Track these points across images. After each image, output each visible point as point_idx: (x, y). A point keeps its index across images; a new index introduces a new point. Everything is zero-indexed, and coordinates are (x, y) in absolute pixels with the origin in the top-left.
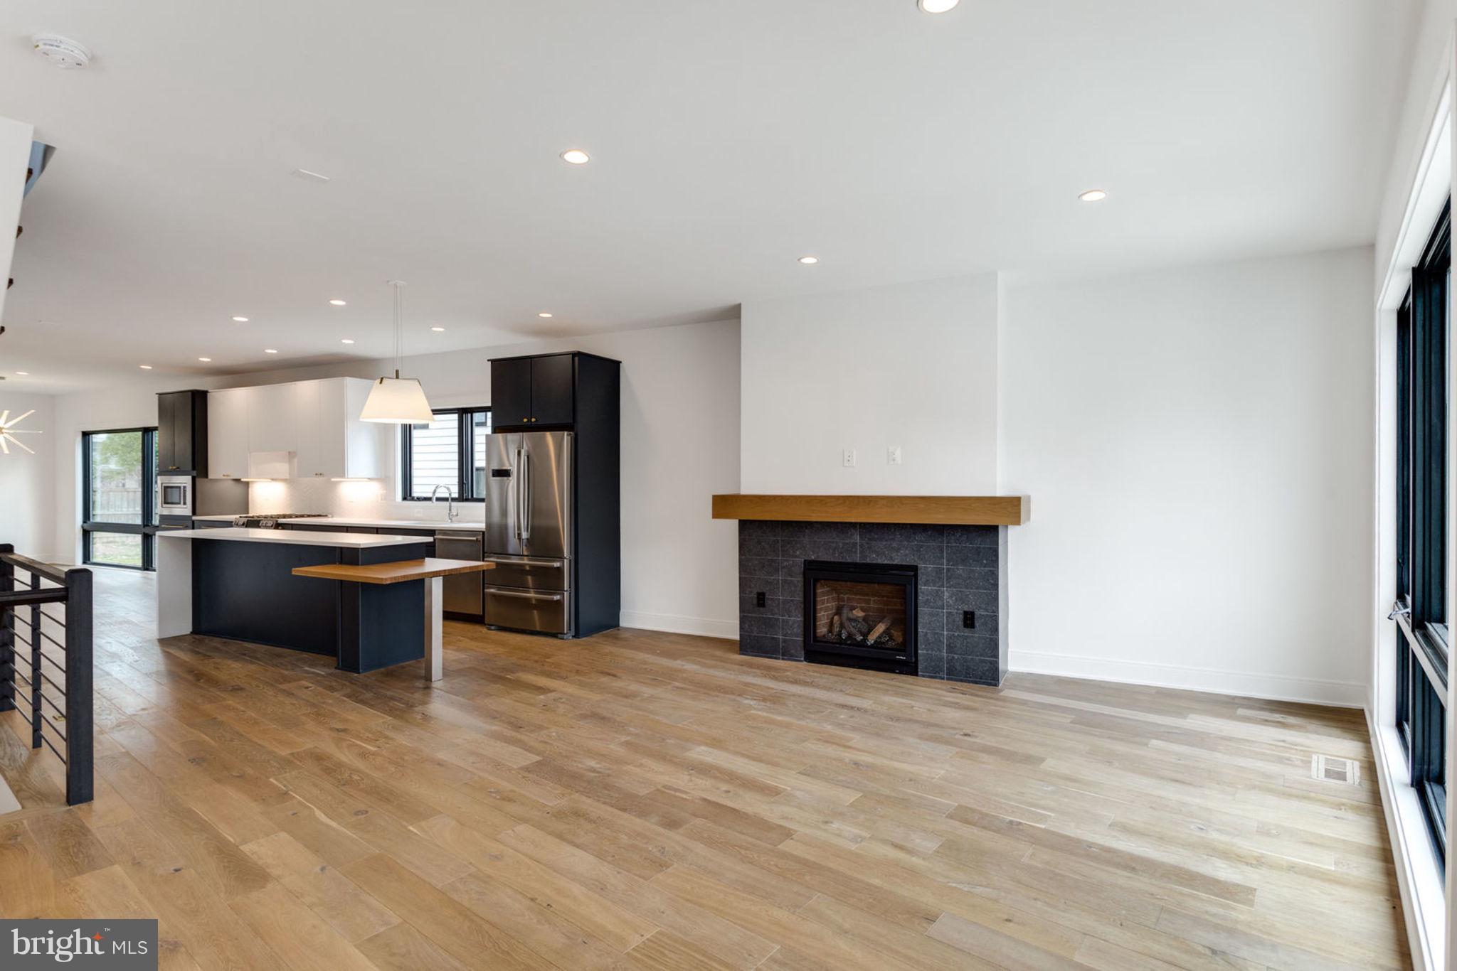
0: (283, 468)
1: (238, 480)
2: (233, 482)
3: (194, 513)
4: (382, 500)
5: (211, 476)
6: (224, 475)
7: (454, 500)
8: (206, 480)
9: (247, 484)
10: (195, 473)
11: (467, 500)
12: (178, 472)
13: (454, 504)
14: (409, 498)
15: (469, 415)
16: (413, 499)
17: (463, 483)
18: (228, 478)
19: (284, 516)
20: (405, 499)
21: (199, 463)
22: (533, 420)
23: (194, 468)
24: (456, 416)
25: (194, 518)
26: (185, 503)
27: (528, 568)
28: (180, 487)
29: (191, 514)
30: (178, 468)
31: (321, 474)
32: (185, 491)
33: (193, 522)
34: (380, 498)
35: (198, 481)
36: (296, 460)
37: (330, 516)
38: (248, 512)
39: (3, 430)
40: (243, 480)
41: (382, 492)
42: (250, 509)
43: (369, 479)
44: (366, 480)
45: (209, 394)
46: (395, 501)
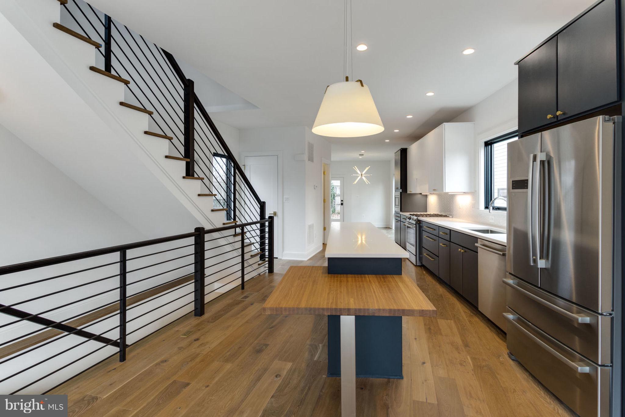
2: (419, 195)
3: (401, 210)
5: (407, 193)
6: (410, 191)
9: (426, 196)
10: (401, 191)
12: (397, 190)
20: (485, 207)
21: (403, 186)
22: (560, 113)
23: (401, 188)
25: (401, 213)
26: (399, 205)
28: (398, 197)
30: (398, 188)
31: (435, 190)
33: (401, 215)
34: (472, 206)
37: (450, 217)
38: (427, 212)
39: (362, 175)
40: (422, 194)
41: (473, 202)
42: (428, 210)
43: (464, 192)
44: (462, 193)
45: (407, 150)
46: (479, 209)
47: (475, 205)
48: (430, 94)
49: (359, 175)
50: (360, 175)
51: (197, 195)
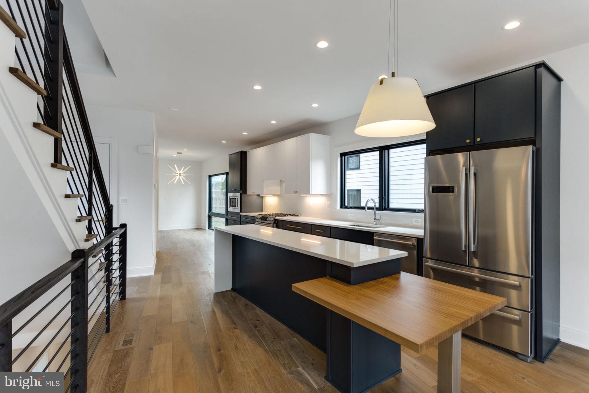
0: (277, 189)
1: (258, 195)
2: (256, 196)
3: (241, 211)
4: (328, 207)
5: (247, 194)
6: (253, 193)
7: (377, 209)
8: (246, 195)
9: (262, 197)
10: (241, 192)
11: (385, 209)
12: (235, 191)
13: (377, 212)
14: (343, 206)
15: (387, 151)
16: (346, 207)
17: (383, 198)
18: (254, 194)
19: (279, 215)
20: (341, 207)
21: (243, 187)
22: (478, 139)
23: (241, 189)
24: (377, 153)
25: (241, 214)
26: (237, 207)
27: (477, 279)
28: (235, 199)
29: (239, 212)
30: (235, 189)
31: (297, 192)
32: (238, 200)
33: (240, 215)
34: (327, 206)
35: (243, 195)
36: (284, 184)
37: (299, 215)
38: (263, 212)
39: (180, 174)
40: (260, 195)
41: (328, 202)
42: (263, 210)
43: (321, 194)
44: (320, 195)
45: (247, 153)
46: (336, 208)
47: (332, 205)
48: (315, 105)
49: (177, 174)
50: (179, 175)
51: (64, 196)
